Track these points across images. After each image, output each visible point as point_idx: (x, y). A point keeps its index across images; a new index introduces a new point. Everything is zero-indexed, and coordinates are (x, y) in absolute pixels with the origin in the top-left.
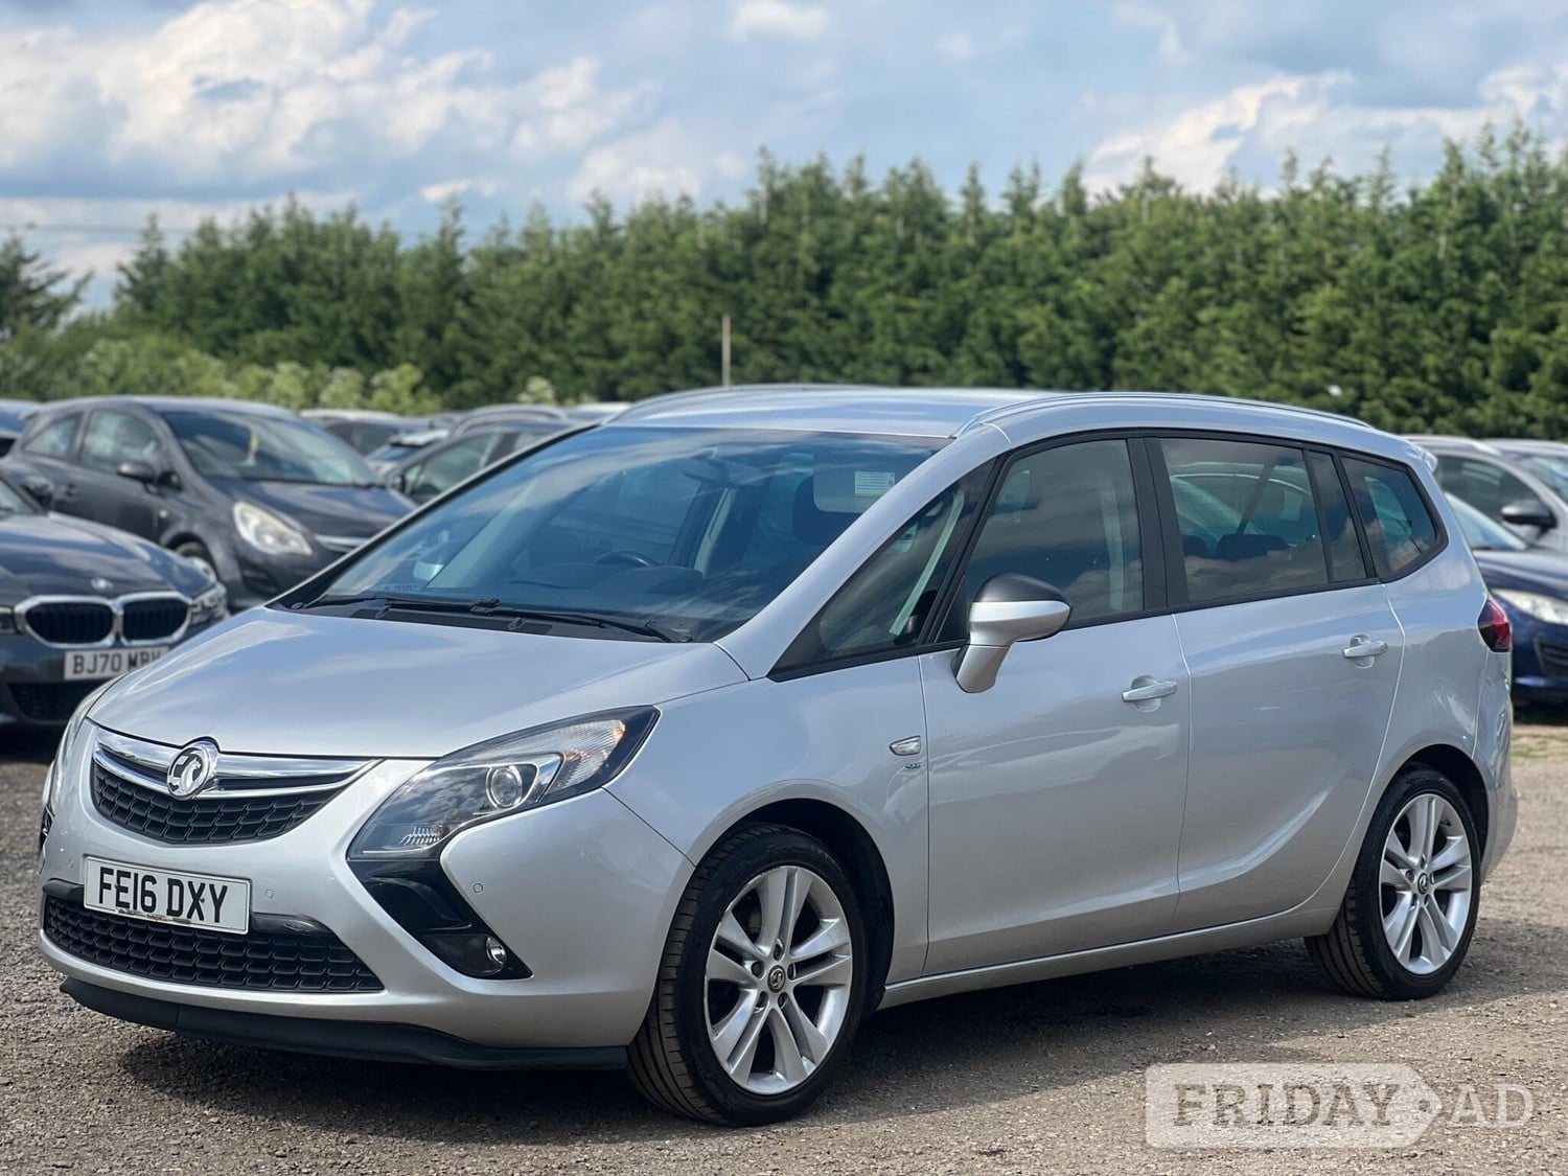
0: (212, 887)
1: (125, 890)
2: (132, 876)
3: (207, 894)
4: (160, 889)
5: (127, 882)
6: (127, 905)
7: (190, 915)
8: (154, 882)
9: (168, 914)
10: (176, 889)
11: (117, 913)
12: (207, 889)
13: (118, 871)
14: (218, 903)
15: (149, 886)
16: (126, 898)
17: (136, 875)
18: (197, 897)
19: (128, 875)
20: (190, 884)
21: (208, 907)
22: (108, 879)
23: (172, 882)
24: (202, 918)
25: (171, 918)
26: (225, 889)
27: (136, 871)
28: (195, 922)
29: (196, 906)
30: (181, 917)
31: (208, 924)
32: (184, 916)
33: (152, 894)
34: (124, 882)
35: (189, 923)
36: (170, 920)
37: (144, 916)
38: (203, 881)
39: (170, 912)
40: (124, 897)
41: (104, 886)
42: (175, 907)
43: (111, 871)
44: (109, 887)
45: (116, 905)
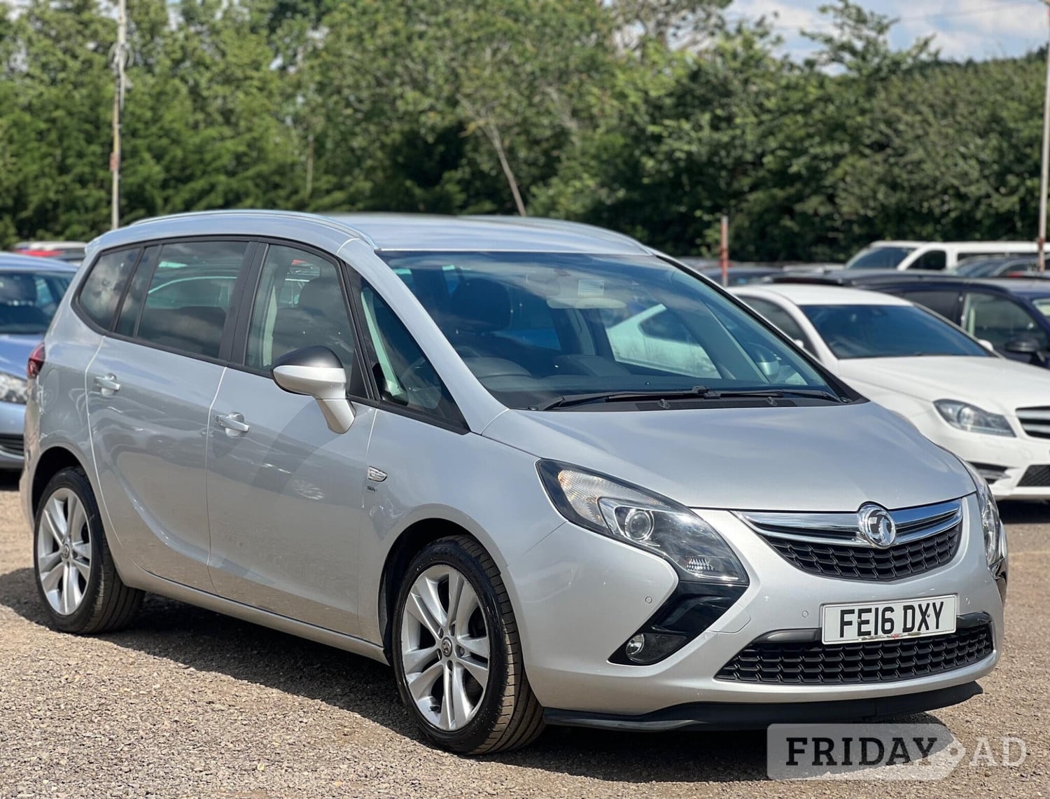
0: (934, 604)
2: (873, 611)
4: (897, 616)
5: (870, 617)
6: (869, 633)
8: (891, 610)
9: (904, 632)
10: (910, 612)
11: (860, 641)
12: (931, 607)
13: (859, 610)
14: (938, 615)
15: (888, 615)
16: (869, 628)
17: (877, 610)
18: (924, 614)
19: (869, 611)
20: (920, 606)
21: (931, 620)
22: (847, 618)
23: (906, 608)
24: (927, 628)
25: (907, 633)
26: (942, 603)
27: (877, 606)
28: (924, 633)
29: (924, 621)
30: (913, 631)
31: (933, 631)
32: (915, 630)
33: (891, 621)
34: (865, 616)
35: (920, 634)
36: (906, 636)
37: (885, 637)
38: (928, 602)
39: (905, 630)
40: (864, 628)
41: (844, 624)
42: (909, 625)
43: (852, 612)
44: (850, 623)
45: (859, 635)
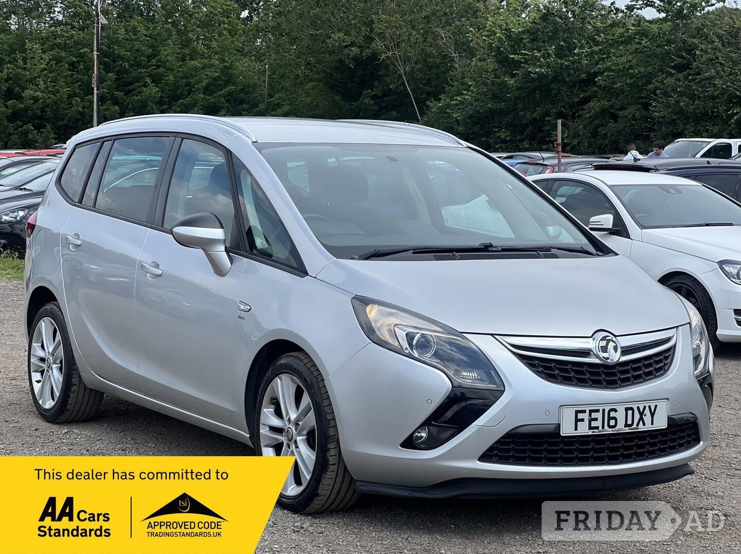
0: (650, 407)
1: (596, 419)
2: (601, 411)
3: (647, 411)
4: (620, 415)
5: (599, 415)
6: (597, 428)
7: (638, 425)
8: (615, 410)
9: (625, 427)
10: (630, 412)
11: (590, 433)
12: (647, 408)
13: (590, 410)
14: (652, 415)
15: (612, 414)
16: (598, 423)
17: (604, 410)
18: (641, 414)
19: (598, 411)
20: (638, 408)
21: (647, 418)
22: (580, 416)
23: (627, 409)
24: (644, 424)
25: (627, 428)
26: (656, 406)
27: (604, 408)
28: (641, 428)
29: (641, 419)
30: (632, 427)
31: (648, 427)
32: (634, 426)
33: (615, 418)
34: (594, 415)
35: (638, 429)
36: (627, 430)
37: (610, 431)
38: (645, 405)
39: (626, 425)
40: (594, 424)
41: (577, 420)
42: (629, 422)
43: (584, 412)
44: (582, 420)
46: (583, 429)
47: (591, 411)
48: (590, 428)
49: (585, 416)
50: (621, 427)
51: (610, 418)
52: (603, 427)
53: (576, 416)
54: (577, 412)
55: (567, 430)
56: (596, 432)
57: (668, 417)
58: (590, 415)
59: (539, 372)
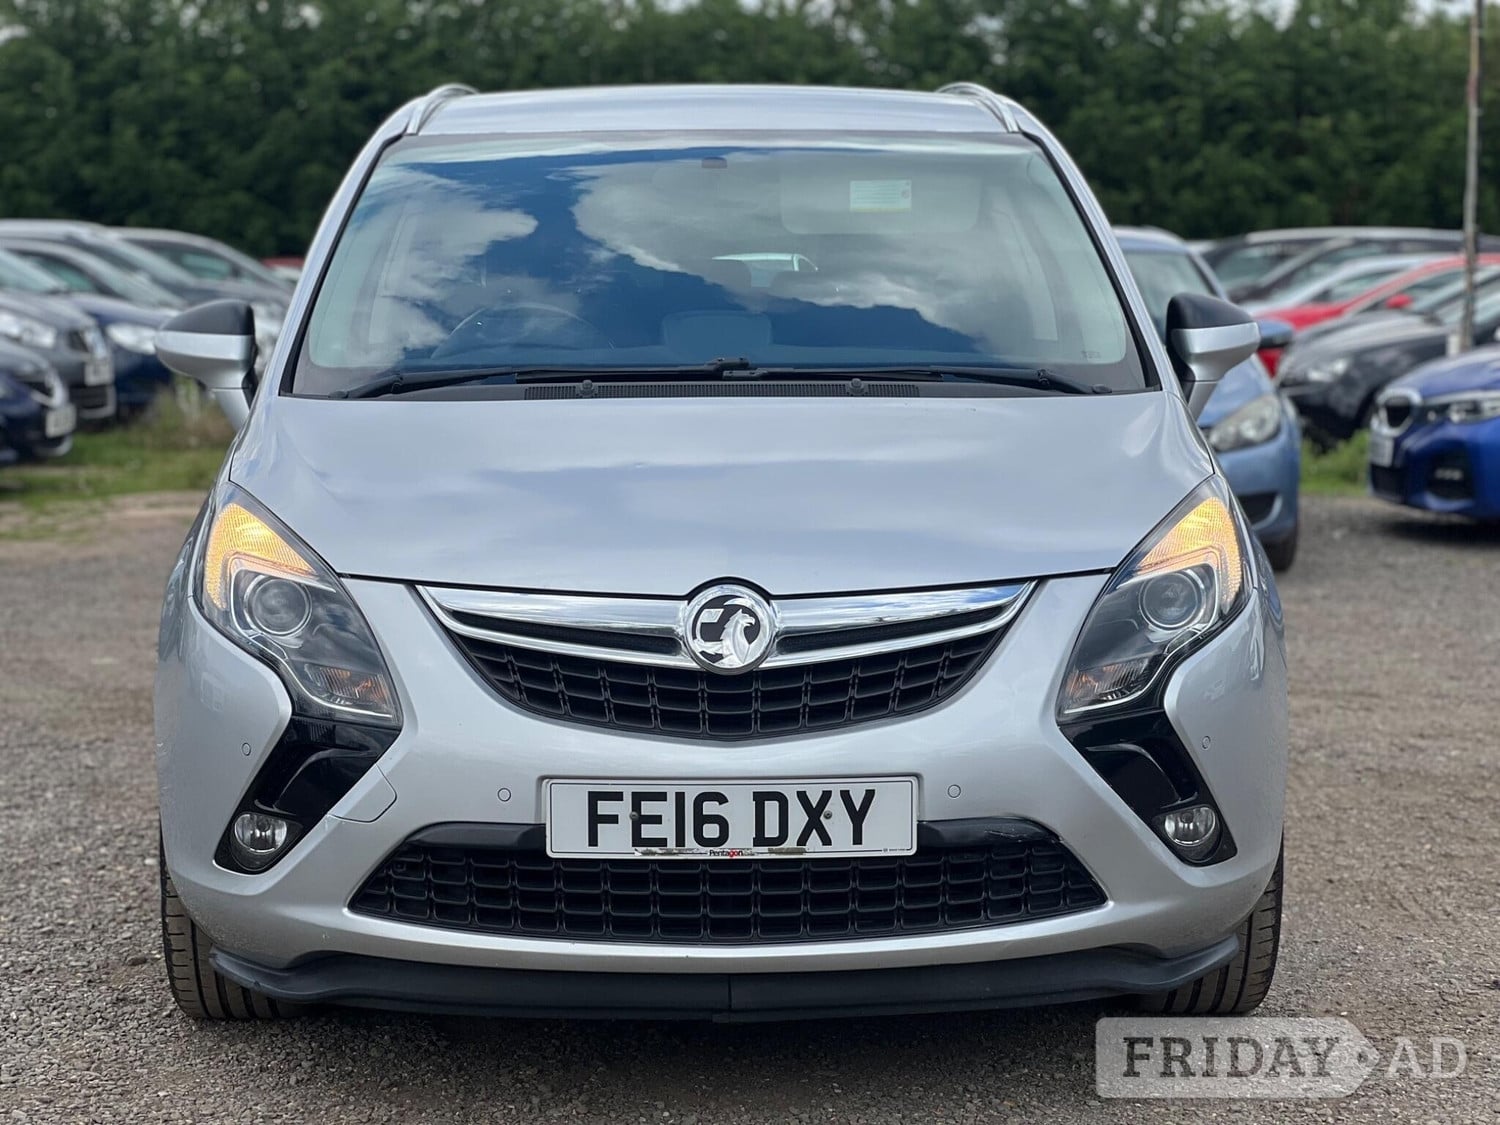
0: (845, 794)
1: (656, 820)
2: (671, 798)
3: (836, 805)
4: (739, 814)
5: (661, 809)
6: (662, 842)
7: (803, 840)
8: (721, 799)
9: (756, 844)
10: (772, 809)
11: (638, 855)
12: (836, 798)
13: (634, 795)
14: (857, 815)
15: (710, 808)
16: (661, 830)
17: (680, 797)
18: (815, 811)
19: (662, 797)
20: (802, 796)
21: (838, 823)
22: (605, 808)
23: (760, 799)
24: (826, 840)
25: (764, 849)
26: (870, 795)
27: (681, 789)
28: (815, 848)
29: (814, 825)
30: (784, 846)
31: (842, 849)
32: (791, 842)
33: (720, 820)
34: (648, 808)
35: (803, 852)
36: (763, 853)
37: (703, 853)
38: (827, 788)
39: (760, 840)
40: (648, 831)
41: (595, 820)
42: (772, 830)
43: (618, 796)
44: (613, 819)
45: (634, 844)
46: (616, 843)
47: (638, 798)
48: (638, 840)
49: (623, 809)
50: (741, 842)
51: (701, 819)
52: (680, 841)
53: (593, 807)
54: (594, 798)
55: (566, 841)
56: (657, 852)
57: (921, 826)
58: (636, 807)
59: (509, 685)
